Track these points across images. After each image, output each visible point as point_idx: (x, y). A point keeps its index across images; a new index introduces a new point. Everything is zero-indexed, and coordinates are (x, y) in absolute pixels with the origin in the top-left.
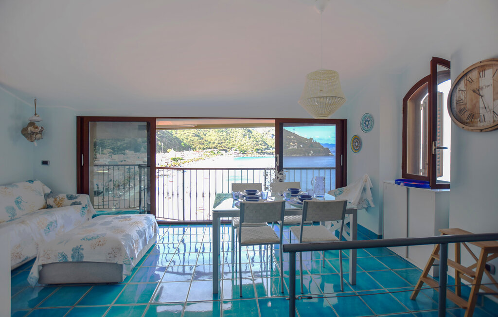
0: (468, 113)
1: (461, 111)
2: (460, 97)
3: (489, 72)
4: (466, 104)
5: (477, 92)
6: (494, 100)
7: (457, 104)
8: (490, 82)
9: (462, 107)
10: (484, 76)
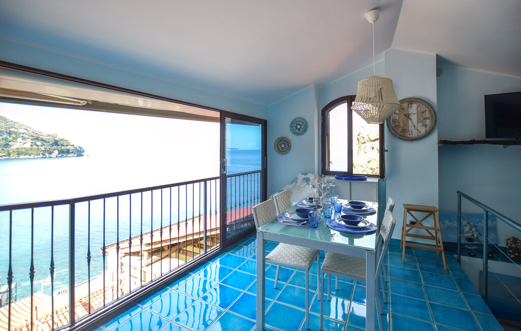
0: (401, 129)
1: (396, 127)
2: (395, 117)
3: (414, 106)
4: (399, 123)
5: (408, 116)
6: (418, 123)
7: (393, 121)
8: (415, 112)
9: (397, 124)
10: (411, 107)
